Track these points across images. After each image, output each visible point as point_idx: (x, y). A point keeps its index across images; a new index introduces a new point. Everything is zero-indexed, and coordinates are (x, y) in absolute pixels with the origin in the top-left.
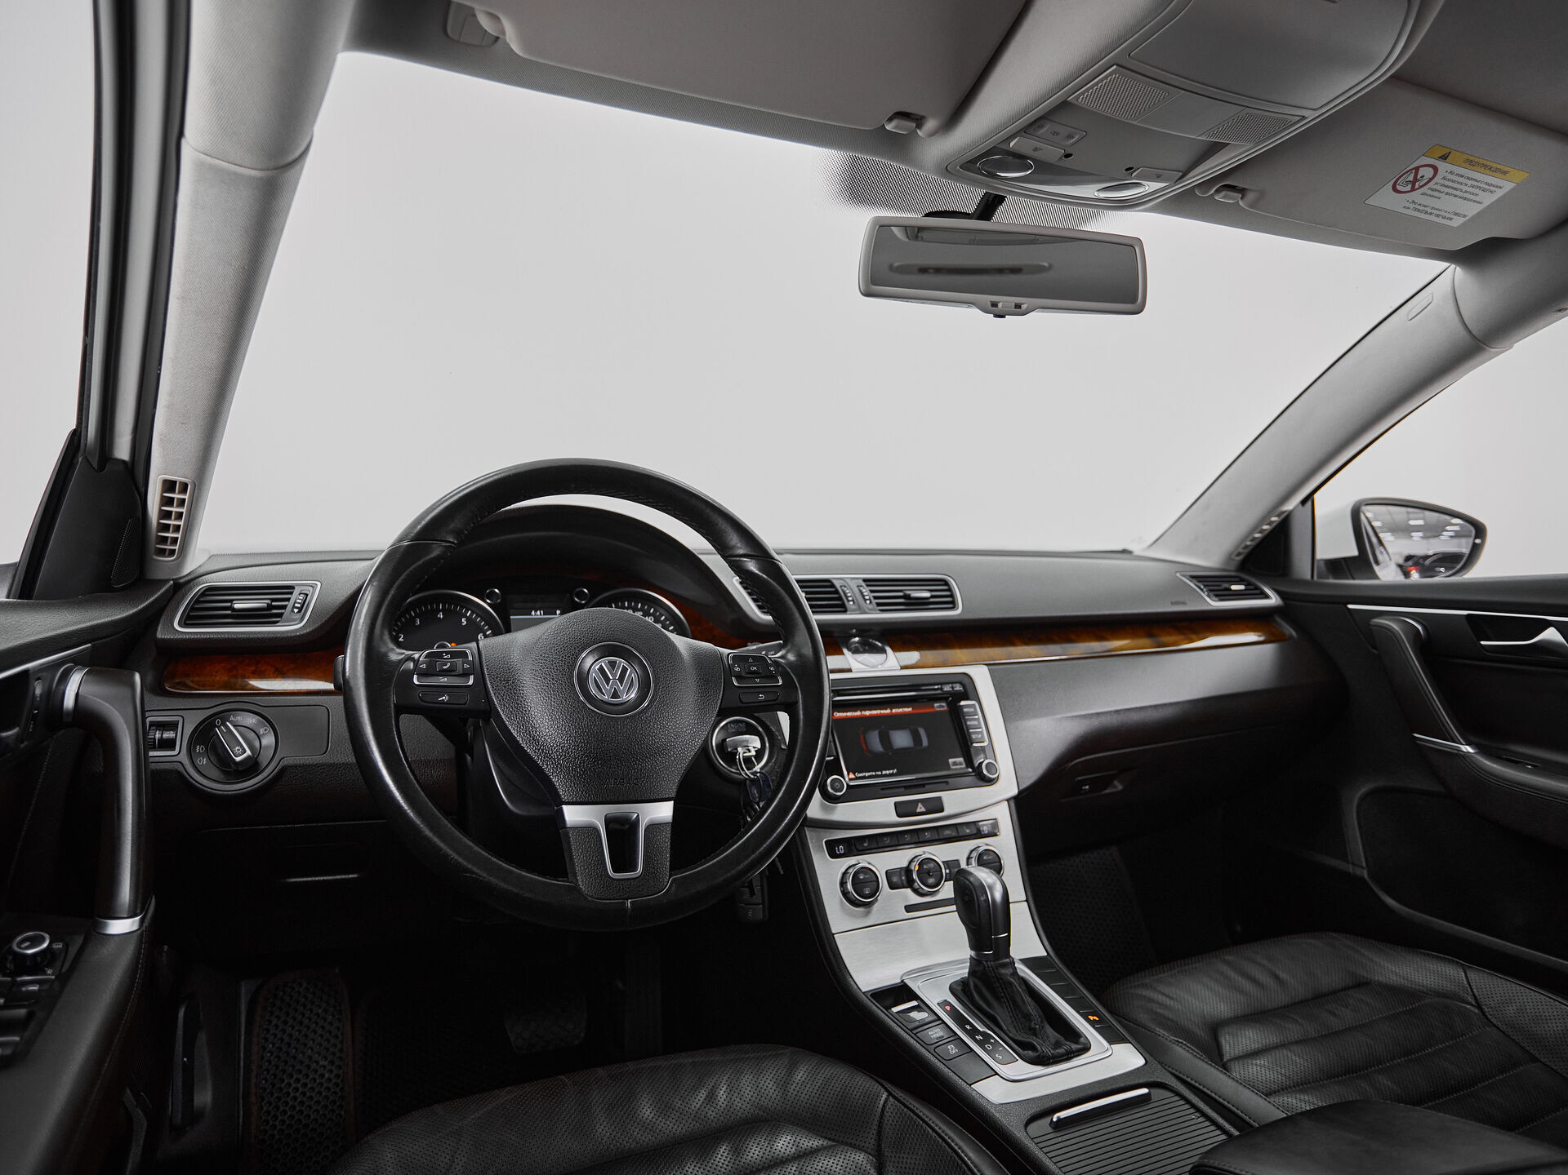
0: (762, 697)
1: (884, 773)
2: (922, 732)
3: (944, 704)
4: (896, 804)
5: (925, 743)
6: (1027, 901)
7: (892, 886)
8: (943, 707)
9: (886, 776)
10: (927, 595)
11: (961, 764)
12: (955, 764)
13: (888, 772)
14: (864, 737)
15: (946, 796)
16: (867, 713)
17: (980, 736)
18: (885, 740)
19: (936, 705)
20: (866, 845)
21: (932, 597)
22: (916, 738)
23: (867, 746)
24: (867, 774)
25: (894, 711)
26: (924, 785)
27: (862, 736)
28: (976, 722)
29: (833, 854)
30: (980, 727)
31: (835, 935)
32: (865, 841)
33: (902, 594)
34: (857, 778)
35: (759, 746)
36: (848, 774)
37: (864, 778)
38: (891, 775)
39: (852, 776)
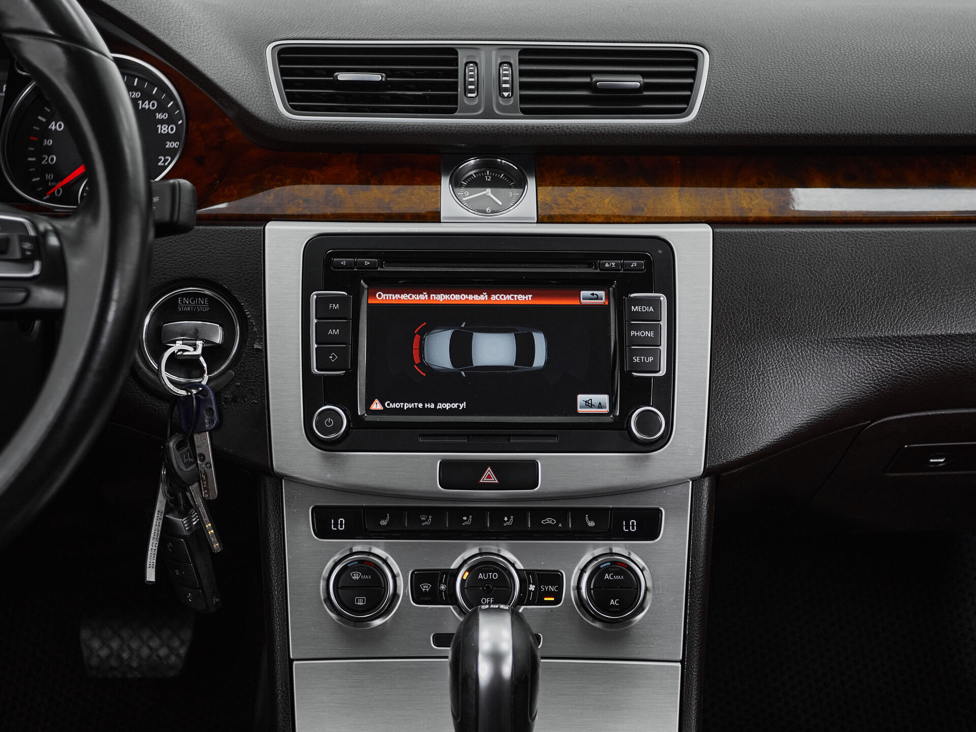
1: (440, 406)
2: (540, 341)
3: (602, 293)
4: (445, 464)
5: (540, 359)
6: (682, 662)
7: (419, 597)
8: (599, 298)
9: (443, 412)
10: (635, 82)
11: (600, 406)
12: (589, 404)
13: (447, 406)
14: (422, 340)
15: (542, 459)
16: (441, 298)
17: (651, 359)
18: (461, 348)
19: (584, 293)
20: (384, 523)
21: (646, 87)
22: (525, 350)
23: (422, 356)
24: (407, 406)
25: (494, 297)
26: (509, 436)
27: (417, 338)
28: (650, 334)
29: (322, 530)
30: (656, 342)
31: (295, 663)
32: (385, 518)
33: (587, 80)
34: (386, 411)
35: (218, 339)
36: (369, 402)
37: (401, 411)
38: (452, 412)
39: (376, 406)
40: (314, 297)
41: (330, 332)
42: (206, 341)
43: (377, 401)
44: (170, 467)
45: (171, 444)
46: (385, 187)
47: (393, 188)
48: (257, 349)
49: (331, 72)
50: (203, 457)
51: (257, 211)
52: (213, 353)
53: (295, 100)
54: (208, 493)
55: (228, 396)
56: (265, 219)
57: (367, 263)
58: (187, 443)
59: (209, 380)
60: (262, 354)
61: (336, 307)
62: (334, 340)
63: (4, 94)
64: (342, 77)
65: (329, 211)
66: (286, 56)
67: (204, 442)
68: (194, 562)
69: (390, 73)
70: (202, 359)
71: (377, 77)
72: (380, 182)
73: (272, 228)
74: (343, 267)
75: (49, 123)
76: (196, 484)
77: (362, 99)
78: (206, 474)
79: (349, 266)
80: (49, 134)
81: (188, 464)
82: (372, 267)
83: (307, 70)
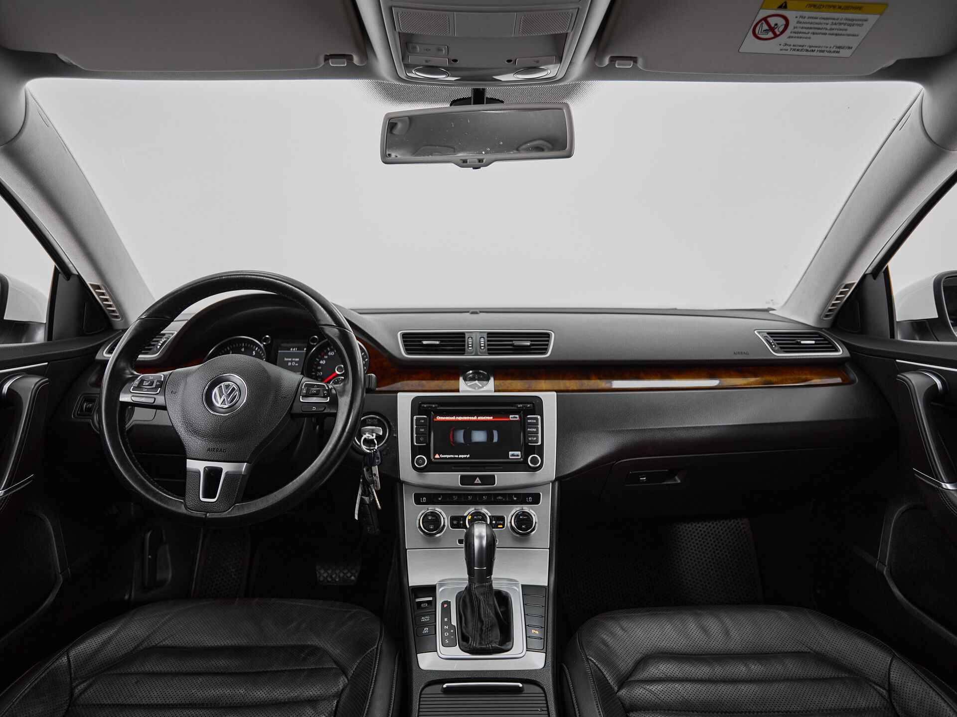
0: (314, 408)
1: (460, 456)
2: (495, 433)
3: (517, 416)
4: (462, 477)
5: (495, 439)
6: (549, 549)
7: (453, 526)
8: (516, 418)
9: (461, 458)
10: (528, 343)
11: (518, 456)
12: (513, 455)
13: (463, 456)
14: (453, 433)
15: (497, 475)
16: (460, 418)
17: (535, 439)
18: (467, 436)
19: (511, 416)
20: (440, 499)
21: (532, 345)
22: (490, 436)
23: (453, 437)
24: (448, 456)
25: (479, 418)
26: (484, 467)
27: (452, 432)
28: (535, 430)
29: (418, 502)
30: (537, 433)
31: (408, 550)
32: (440, 497)
33: (511, 343)
34: (441, 458)
35: (381, 433)
36: (434, 455)
37: (446, 458)
38: (464, 458)
39: (437, 456)
40: (415, 417)
41: (421, 430)
42: (376, 434)
43: (437, 455)
44: (364, 478)
45: (365, 469)
46: (440, 381)
47: (443, 381)
48: (395, 437)
49: (421, 341)
50: (375, 475)
51: (394, 389)
52: (379, 438)
53: (408, 351)
54: (377, 488)
55: (384, 453)
56: (397, 392)
57: (434, 406)
58: (370, 470)
59: (378, 448)
60: (396, 438)
61: (423, 421)
62: (422, 433)
63: (305, 352)
64: (425, 342)
65: (420, 389)
66: (404, 336)
67: (375, 470)
68: (371, 515)
69: (441, 341)
70: (375, 440)
71: (437, 343)
72: (438, 379)
73: (399, 394)
74: (425, 408)
75: (320, 361)
76: (373, 485)
77: (432, 350)
78: (376, 481)
79: (427, 407)
80: (320, 365)
81: (370, 477)
82: (435, 407)
83: (412, 341)
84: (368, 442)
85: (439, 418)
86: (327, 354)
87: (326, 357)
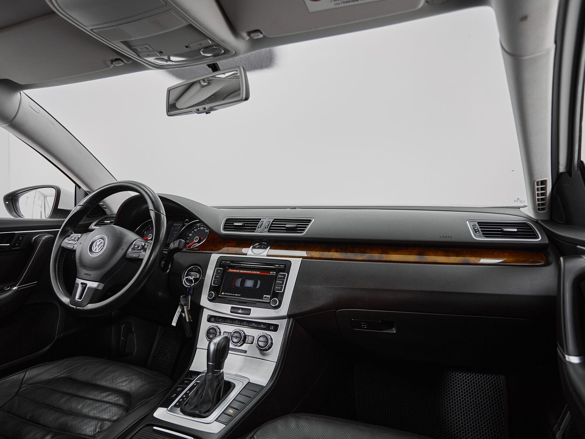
1: (235, 295)
2: (259, 282)
4: (232, 307)
5: (258, 287)
6: (276, 362)
8: (274, 273)
10: (294, 226)
11: (268, 298)
12: (266, 297)
13: (237, 295)
14: (235, 280)
15: (253, 309)
16: (241, 271)
17: (281, 288)
18: (243, 283)
19: (271, 272)
20: (220, 320)
21: (296, 227)
22: (255, 284)
23: (234, 284)
24: (229, 294)
25: (252, 272)
26: (247, 303)
28: (282, 282)
29: (209, 320)
30: (283, 284)
31: (197, 349)
33: (285, 225)
34: (224, 295)
35: (198, 277)
36: (221, 293)
37: (227, 295)
38: (237, 296)
39: (223, 293)
41: (218, 276)
42: (195, 277)
45: (181, 297)
49: (233, 223)
50: (188, 301)
52: (196, 280)
53: (225, 229)
56: (212, 253)
58: (185, 297)
59: (193, 285)
60: (204, 280)
61: (219, 271)
62: (217, 278)
64: (235, 224)
65: (225, 252)
66: (227, 220)
67: (189, 298)
68: (185, 325)
69: (244, 224)
70: (193, 280)
71: (241, 224)
73: (213, 255)
74: (223, 263)
77: (239, 229)
79: (225, 263)
80: (188, 236)
81: (185, 302)
82: (229, 263)
83: (229, 223)
84: (190, 281)
85: (230, 270)
86: (193, 230)
87: (193, 232)
